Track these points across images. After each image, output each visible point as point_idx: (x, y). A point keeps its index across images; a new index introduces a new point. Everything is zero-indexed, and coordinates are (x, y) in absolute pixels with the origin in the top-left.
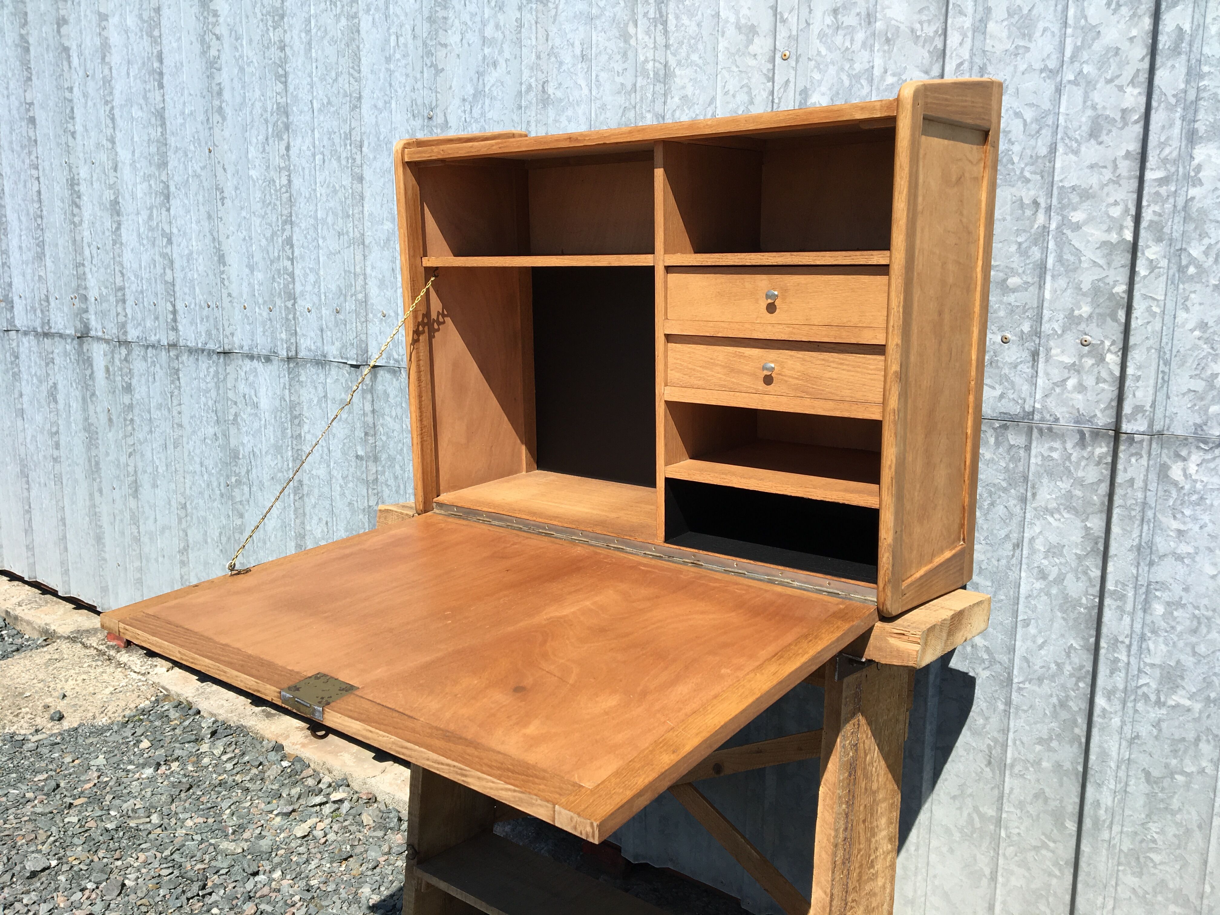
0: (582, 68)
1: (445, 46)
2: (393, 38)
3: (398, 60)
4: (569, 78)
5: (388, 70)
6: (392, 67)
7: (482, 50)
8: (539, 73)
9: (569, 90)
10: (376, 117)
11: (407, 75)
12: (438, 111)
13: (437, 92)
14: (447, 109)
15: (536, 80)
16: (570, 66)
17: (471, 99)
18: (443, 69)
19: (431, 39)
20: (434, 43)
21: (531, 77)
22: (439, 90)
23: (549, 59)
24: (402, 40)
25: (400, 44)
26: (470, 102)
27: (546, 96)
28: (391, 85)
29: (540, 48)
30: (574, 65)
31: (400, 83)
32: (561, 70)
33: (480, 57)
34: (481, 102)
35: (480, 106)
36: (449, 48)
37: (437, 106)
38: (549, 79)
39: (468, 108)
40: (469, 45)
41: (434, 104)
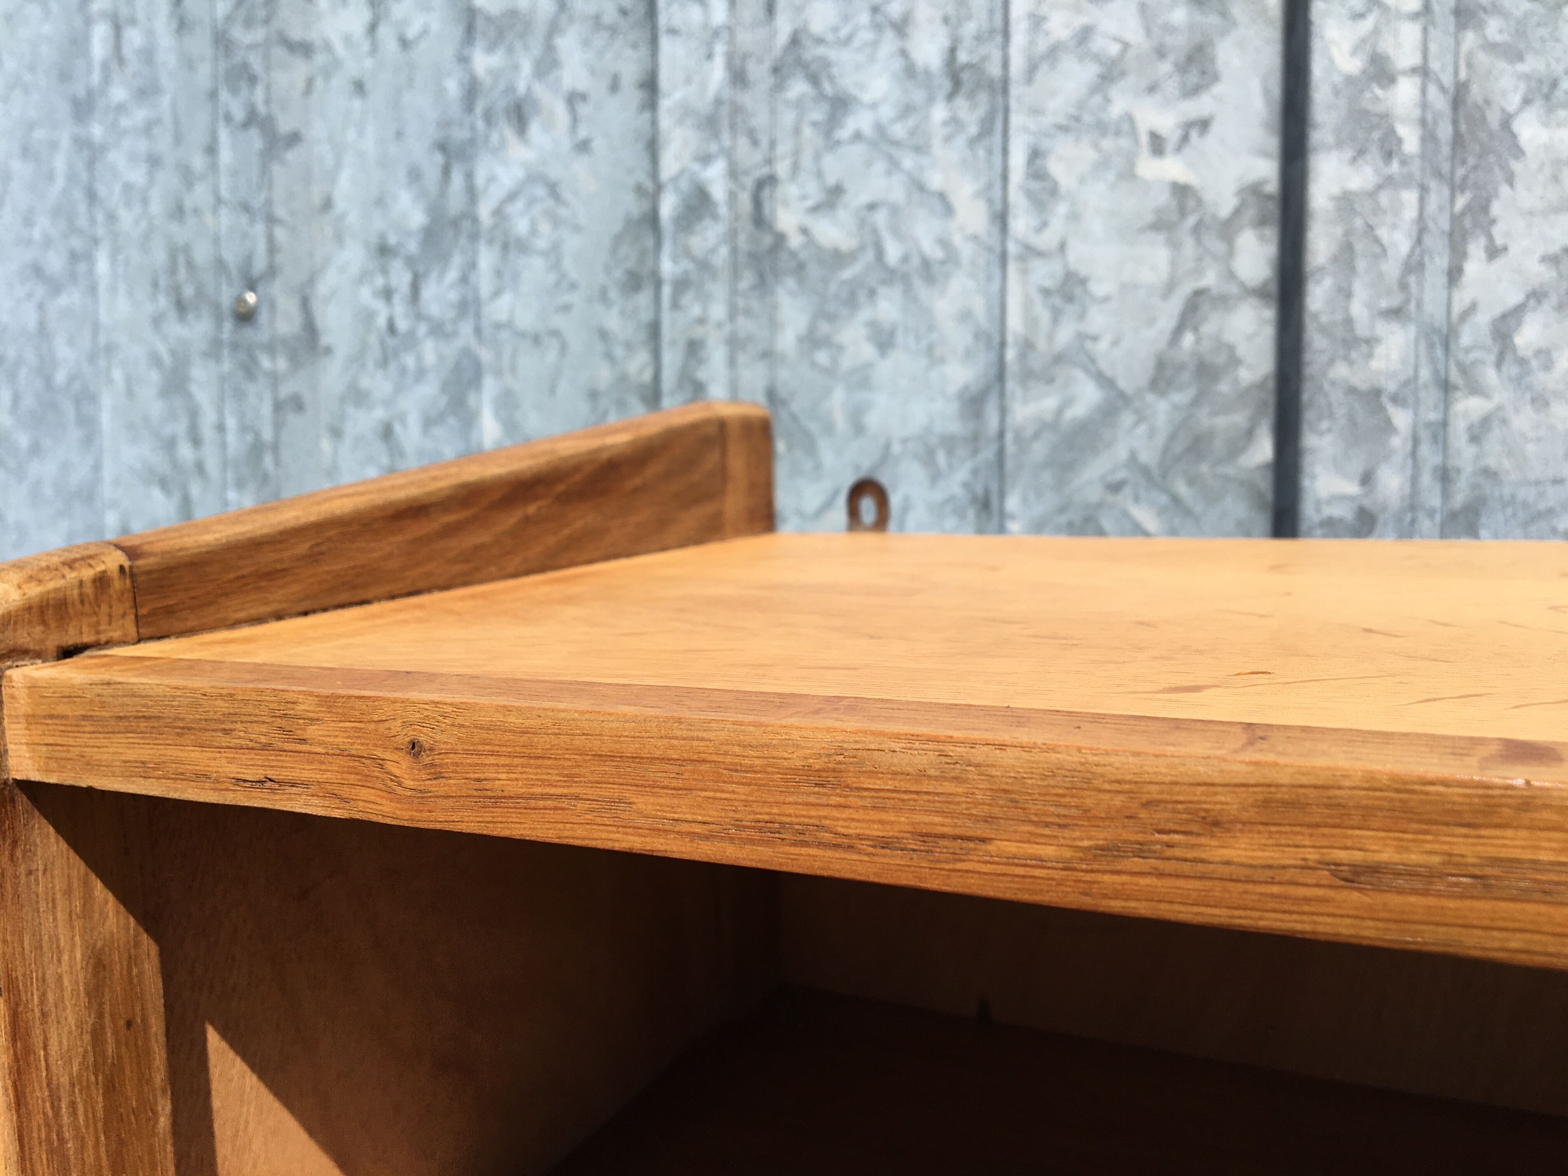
0: (954, 122)
1: (305, 49)
2: (100, 35)
3: (121, 108)
4: (880, 167)
5: (82, 143)
6: (97, 131)
7: (463, 60)
8: (743, 142)
9: (881, 218)
10: (41, 307)
11: (154, 162)
12: (277, 289)
13: (271, 220)
14: (312, 280)
15: (733, 173)
16: (886, 112)
17: (413, 246)
18: (294, 138)
19: (249, 23)
20: (258, 34)
21: (706, 159)
22: (280, 212)
23: (778, 88)
24: (134, 38)
25: (127, 51)
26: (410, 261)
27: (767, 240)
28: (92, 196)
29: (746, 38)
30: (907, 110)
31: (128, 188)
32: (844, 133)
33: (453, 87)
34: (457, 261)
35: (452, 275)
36: (320, 59)
37: (272, 271)
38: (782, 169)
39: (401, 278)
40: (405, 43)
41: (260, 264)
